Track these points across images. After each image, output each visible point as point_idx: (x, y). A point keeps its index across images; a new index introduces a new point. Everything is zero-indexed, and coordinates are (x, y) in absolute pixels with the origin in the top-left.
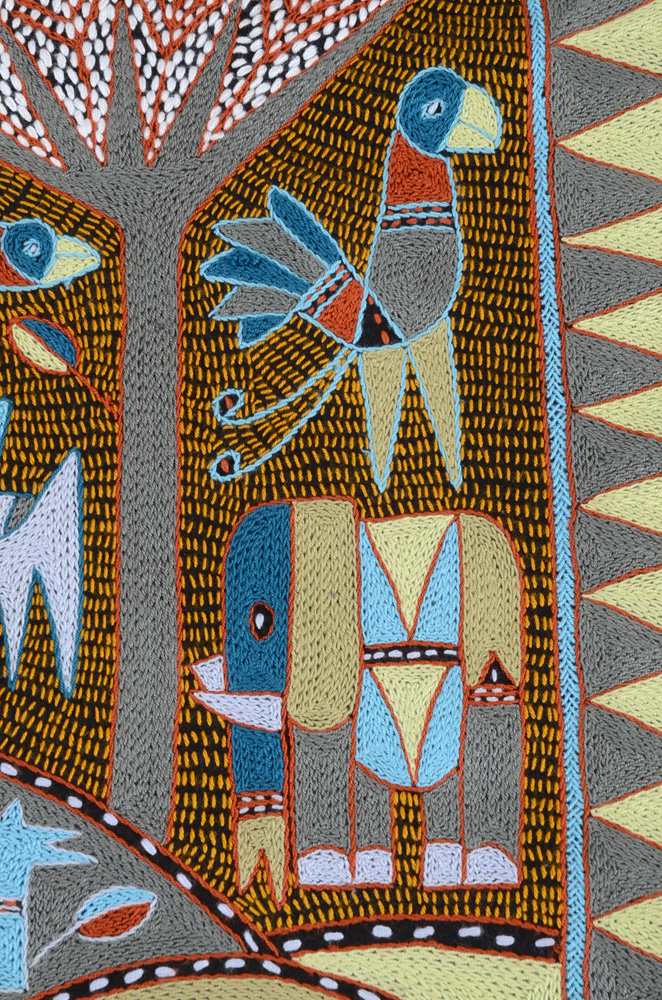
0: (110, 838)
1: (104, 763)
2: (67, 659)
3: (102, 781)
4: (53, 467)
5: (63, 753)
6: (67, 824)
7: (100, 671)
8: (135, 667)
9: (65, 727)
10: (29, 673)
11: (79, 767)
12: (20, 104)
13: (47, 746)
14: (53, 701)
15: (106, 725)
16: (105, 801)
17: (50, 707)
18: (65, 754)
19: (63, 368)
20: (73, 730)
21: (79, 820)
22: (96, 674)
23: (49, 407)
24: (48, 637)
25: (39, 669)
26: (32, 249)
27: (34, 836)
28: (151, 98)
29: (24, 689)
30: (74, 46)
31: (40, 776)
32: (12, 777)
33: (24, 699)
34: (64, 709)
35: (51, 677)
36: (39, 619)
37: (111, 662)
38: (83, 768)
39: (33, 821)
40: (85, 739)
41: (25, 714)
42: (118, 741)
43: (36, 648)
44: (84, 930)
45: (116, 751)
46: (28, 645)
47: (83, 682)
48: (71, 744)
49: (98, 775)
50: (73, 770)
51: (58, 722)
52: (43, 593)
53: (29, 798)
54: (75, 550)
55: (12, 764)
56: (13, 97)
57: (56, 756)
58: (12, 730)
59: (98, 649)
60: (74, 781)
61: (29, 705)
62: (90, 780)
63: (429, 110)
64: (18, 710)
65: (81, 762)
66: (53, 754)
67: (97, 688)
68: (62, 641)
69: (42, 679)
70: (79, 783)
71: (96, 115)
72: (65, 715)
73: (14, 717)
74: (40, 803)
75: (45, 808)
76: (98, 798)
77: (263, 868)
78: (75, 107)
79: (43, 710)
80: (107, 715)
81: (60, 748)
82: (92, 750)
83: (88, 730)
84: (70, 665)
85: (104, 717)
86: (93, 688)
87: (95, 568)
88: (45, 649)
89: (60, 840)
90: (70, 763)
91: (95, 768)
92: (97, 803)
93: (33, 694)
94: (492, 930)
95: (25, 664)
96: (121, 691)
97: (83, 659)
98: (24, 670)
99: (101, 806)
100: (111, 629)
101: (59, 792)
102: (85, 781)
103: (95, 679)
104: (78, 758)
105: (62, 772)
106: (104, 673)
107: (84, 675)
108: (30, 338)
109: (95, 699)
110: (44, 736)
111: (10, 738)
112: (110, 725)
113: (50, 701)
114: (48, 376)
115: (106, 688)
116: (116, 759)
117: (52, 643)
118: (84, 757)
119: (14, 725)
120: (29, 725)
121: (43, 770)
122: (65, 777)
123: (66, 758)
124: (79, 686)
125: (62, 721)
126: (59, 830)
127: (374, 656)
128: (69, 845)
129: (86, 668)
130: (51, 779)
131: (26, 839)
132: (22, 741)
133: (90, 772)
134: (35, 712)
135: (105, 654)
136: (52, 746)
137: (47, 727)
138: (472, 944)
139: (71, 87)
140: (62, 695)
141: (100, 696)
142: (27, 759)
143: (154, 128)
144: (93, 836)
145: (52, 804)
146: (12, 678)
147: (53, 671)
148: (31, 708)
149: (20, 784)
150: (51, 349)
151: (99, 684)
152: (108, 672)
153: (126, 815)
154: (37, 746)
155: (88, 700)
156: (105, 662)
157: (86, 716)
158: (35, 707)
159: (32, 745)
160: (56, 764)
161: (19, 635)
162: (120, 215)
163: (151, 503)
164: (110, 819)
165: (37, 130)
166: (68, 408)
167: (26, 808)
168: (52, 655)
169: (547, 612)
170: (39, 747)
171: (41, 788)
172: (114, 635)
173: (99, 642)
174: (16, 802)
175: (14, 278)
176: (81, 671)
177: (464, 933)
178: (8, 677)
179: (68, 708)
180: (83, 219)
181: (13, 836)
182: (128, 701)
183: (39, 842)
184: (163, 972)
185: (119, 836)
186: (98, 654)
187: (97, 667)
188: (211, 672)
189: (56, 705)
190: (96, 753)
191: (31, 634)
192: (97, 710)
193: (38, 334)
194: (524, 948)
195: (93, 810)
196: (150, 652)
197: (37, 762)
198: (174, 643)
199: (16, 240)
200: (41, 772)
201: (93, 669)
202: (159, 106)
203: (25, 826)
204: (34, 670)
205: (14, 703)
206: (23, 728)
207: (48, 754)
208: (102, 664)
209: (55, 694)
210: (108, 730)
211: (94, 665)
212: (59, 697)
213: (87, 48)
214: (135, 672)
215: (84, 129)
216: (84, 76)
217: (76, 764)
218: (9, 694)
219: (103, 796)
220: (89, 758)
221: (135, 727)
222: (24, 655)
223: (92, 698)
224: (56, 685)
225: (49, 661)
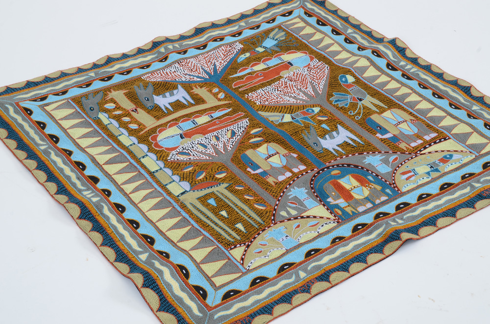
0: (385, 154)
2: (360, 142)
3: (378, 149)
8: (369, 139)
11: (373, 150)
12: (294, 100)
13: (367, 150)
14: (363, 146)
19: (327, 118)
21: (379, 154)
23: (330, 122)
25: (358, 144)
26: (311, 111)
28: (309, 93)
29: (358, 146)
34: (365, 146)
39: (374, 156)
42: (375, 145)
44: (393, 162)
48: (370, 148)
55: (365, 153)
57: (369, 150)
63: (344, 80)
68: (357, 140)
70: (375, 151)
75: (374, 154)
77: (407, 148)
78: (301, 97)
82: (373, 148)
83: (370, 146)
85: (371, 144)
86: (366, 143)
91: (375, 149)
93: (360, 146)
94: (440, 140)
96: (370, 141)
114: (326, 120)
116: (377, 147)
121: (369, 152)
123: (371, 150)
126: (378, 156)
127: (396, 125)
128: (381, 156)
131: (375, 158)
137: (365, 148)
138: (438, 142)
141: (368, 143)
143: (312, 95)
144: (383, 154)
146: (355, 146)
149: (368, 154)
150: (323, 118)
152: (366, 141)
159: (365, 150)
161: (351, 142)
162: (317, 103)
163: (353, 125)
164: (383, 152)
165: (299, 101)
166: (332, 121)
167: (372, 155)
169: (411, 113)
171: (371, 153)
172: (363, 137)
174: (370, 155)
175: (312, 114)
177: (437, 142)
180: (313, 106)
181: (373, 158)
182: (372, 142)
183: (377, 158)
184: (406, 161)
186: (363, 139)
188: (378, 135)
193: (320, 117)
194: (445, 139)
195: (380, 152)
196: (369, 137)
198: (371, 135)
199: (307, 110)
202: (311, 93)
206: (362, 149)
210: (373, 145)
211: (364, 141)
221: (376, 143)
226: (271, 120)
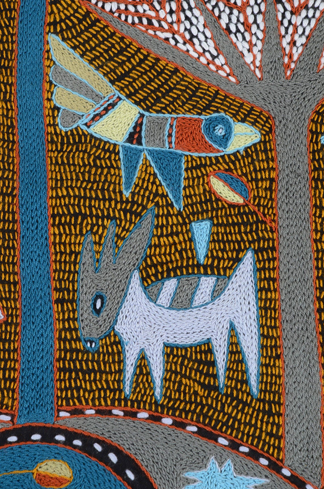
0: (287, 484)
1: (280, 438)
2: (253, 375)
3: (280, 449)
4: (238, 260)
5: (255, 432)
6: (260, 475)
7: (273, 382)
8: (294, 380)
9: (254, 416)
10: (231, 383)
11: (264, 440)
12: (210, 46)
13: (245, 427)
14: (247, 400)
15: (279, 415)
16: (282, 461)
17: (245, 404)
18: (256, 432)
19: (241, 201)
20: (260, 418)
21: (267, 472)
22: (271, 384)
23: (234, 224)
24: (241, 361)
25: (237, 381)
26: (220, 131)
27: (241, 482)
28: (288, 38)
29: (229, 393)
30: (242, 10)
31: (242, 445)
32: (225, 446)
33: (229, 399)
34: (253, 405)
35: (244, 385)
36: (235, 351)
37: (279, 377)
38: (267, 441)
39: (241, 474)
40: (267, 423)
41: (231, 408)
42: (287, 424)
43: (235, 368)
45: (286, 431)
46: (229, 366)
47: (263, 389)
48: (259, 426)
49: (276, 445)
50: (262, 442)
51: (250, 412)
52: (236, 335)
53: (236, 458)
54: (254, 309)
55: (225, 438)
56: (206, 42)
57: (251, 433)
58: (223, 417)
59: (271, 369)
60: (262, 449)
61: (233, 402)
62: (272, 448)
64: (226, 405)
65: (266, 437)
66: (249, 432)
67: (272, 392)
68: (249, 364)
69: (239, 387)
70: (265, 450)
71: (255, 50)
72: (254, 408)
73: (224, 410)
74: (243, 462)
75: (246, 465)
76: (278, 459)
78: (242, 46)
79: (241, 406)
80: (280, 409)
81: (253, 429)
82: (272, 430)
83: (269, 417)
84: (255, 378)
85: (278, 409)
86: (270, 392)
87: (266, 320)
88: (239, 369)
89: (257, 485)
90: (259, 437)
91: (275, 440)
92: (277, 462)
93: (235, 396)
95: (229, 378)
96: (287, 394)
97: (262, 374)
98: (228, 381)
99: (280, 464)
100: (278, 357)
101: (254, 455)
102: (269, 448)
103: (271, 387)
104: (264, 435)
105: (255, 443)
106: (276, 383)
107: (264, 384)
108: (221, 183)
109: (272, 399)
110: (243, 421)
111: (222, 422)
112: (281, 415)
113: (244, 400)
114: (232, 206)
115: (278, 392)
116: (286, 435)
117: (244, 365)
118: (267, 434)
119: (224, 414)
120: (233, 415)
121: (243, 442)
122: (257, 446)
123: (257, 435)
124: (261, 391)
125: (253, 412)
126: (256, 479)
129: (265, 380)
130: (248, 447)
131: (237, 483)
132: (230, 424)
133: (272, 443)
134: (236, 407)
135: (276, 371)
136: (248, 427)
137: (244, 416)
139: (240, 34)
140: (252, 396)
141: (274, 397)
142: (234, 435)
143: (291, 56)
144: (277, 482)
145: (251, 462)
146: (221, 386)
147: (246, 382)
148: (234, 404)
149: (230, 450)
150: (234, 190)
151: (273, 390)
152: (278, 382)
153: (295, 470)
154: (239, 427)
155: (267, 399)
156: (276, 377)
157: (267, 409)
158: (236, 404)
159: (236, 426)
160: (251, 438)
161: (224, 360)
162: (272, 109)
163: (298, 281)
164: (286, 472)
165: (220, 61)
166: (245, 224)
167: (235, 465)
168: (245, 372)
170: (240, 428)
171: (243, 453)
172: (280, 360)
173: (272, 364)
174: (229, 461)
175: (210, 149)
176: (262, 382)
178: (219, 386)
179: (256, 404)
180: (250, 112)
181: (229, 482)
182: (291, 400)
183: (244, 486)
185: (292, 482)
186: (272, 372)
187: (272, 380)
189: (248, 402)
190: (274, 432)
191: (231, 360)
192: (273, 405)
193: (225, 181)
195: (275, 467)
196: (303, 370)
197: (239, 437)
198: (317, 365)
199: (211, 125)
200: (242, 443)
201: (269, 381)
202: (293, 43)
203: (235, 476)
204: (234, 381)
205: (224, 401)
206: (230, 417)
207: (246, 432)
208: (274, 377)
209: (248, 396)
210: (281, 418)
211: (269, 378)
212: (250, 397)
213: (249, 11)
214: (295, 382)
215: (249, 58)
216: (248, 27)
217: (263, 438)
218: (220, 396)
219: (280, 458)
220: (271, 435)
221: (297, 416)
222: (228, 373)
223: (270, 399)
224: (248, 390)
225: (243, 376)
226: (56, 102)
